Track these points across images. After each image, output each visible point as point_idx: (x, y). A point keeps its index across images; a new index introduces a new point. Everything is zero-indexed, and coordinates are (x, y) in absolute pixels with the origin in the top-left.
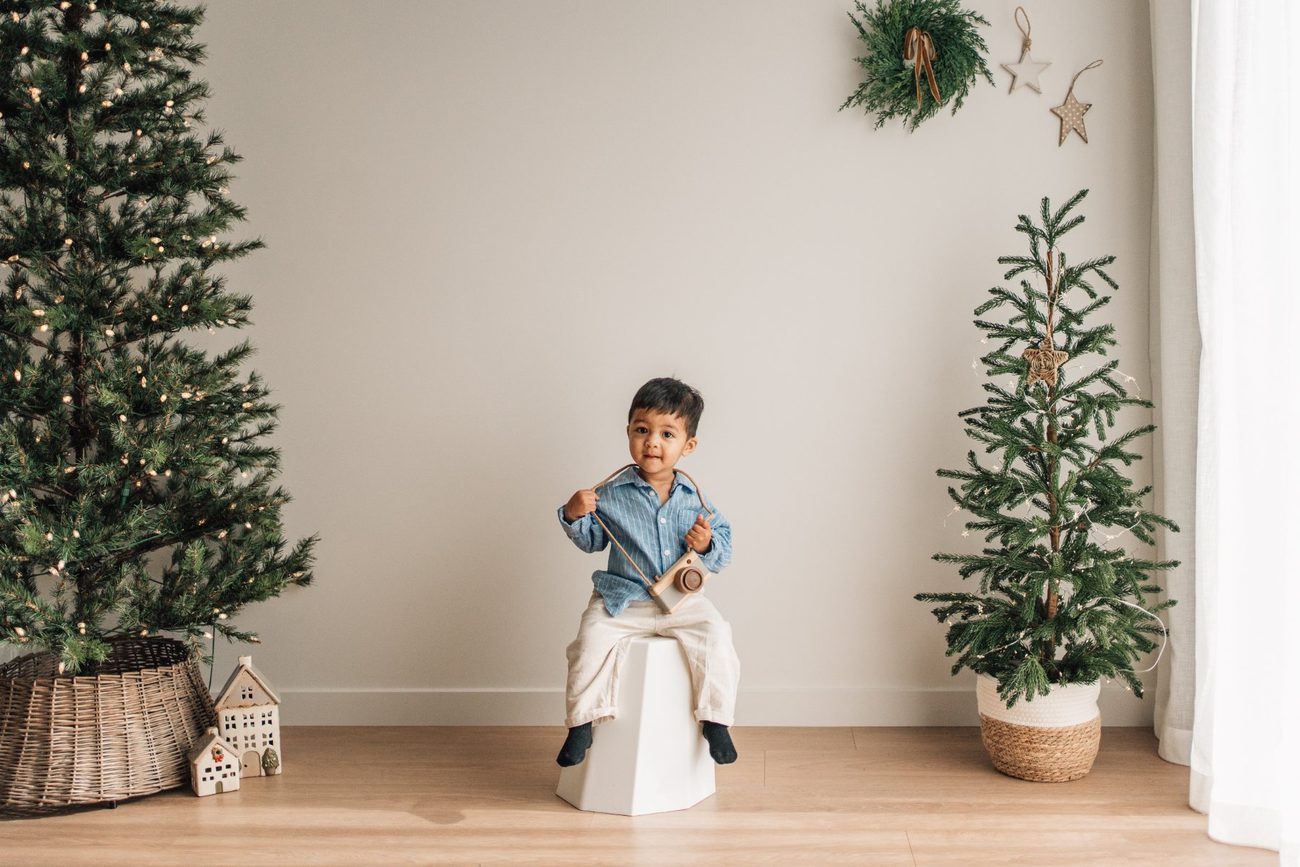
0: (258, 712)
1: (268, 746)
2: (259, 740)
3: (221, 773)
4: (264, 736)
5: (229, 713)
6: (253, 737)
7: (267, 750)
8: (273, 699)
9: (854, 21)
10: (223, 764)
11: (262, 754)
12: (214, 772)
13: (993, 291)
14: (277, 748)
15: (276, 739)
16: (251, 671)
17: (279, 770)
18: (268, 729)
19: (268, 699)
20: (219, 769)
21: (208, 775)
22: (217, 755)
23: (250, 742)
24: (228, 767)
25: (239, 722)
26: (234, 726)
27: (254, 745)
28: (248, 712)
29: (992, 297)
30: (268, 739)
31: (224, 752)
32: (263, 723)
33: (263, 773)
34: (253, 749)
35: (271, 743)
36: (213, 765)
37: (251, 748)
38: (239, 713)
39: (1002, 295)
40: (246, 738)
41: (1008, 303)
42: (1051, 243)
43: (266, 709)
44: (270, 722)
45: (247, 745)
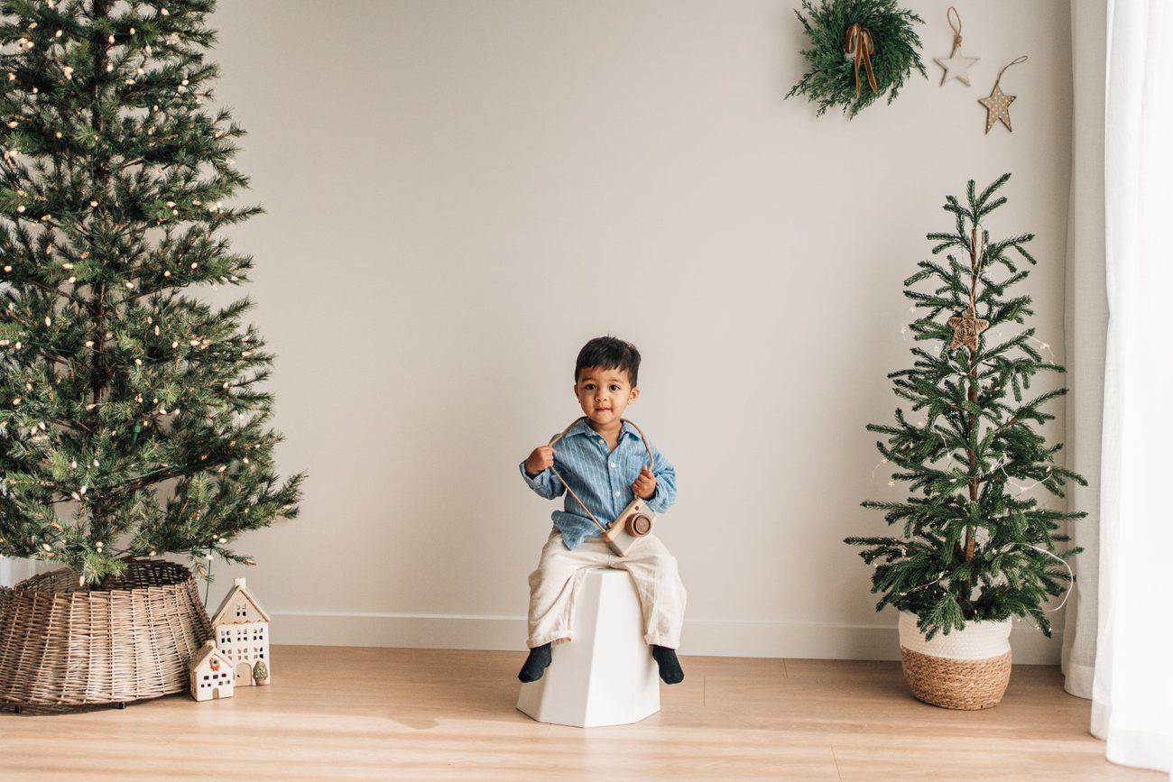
0: (251, 628)
1: (259, 659)
2: (251, 654)
3: (217, 681)
4: (256, 650)
5: (225, 628)
6: (246, 651)
7: (258, 663)
8: (264, 617)
9: (800, 17)
10: (219, 673)
11: (253, 666)
12: (211, 680)
13: (922, 264)
14: (266, 661)
15: (266, 652)
16: (244, 591)
17: (267, 681)
18: (259, 643)
19: (260, 617)
20: (216, 677)
21: (206, 682)
22: (214, 665)
23: (243, 655)
24: (224, 675)
25: (234, 636)
26: (229, 640)
27: (246, 657)
28: (242, 628)
29: (921, 269)
30: (259, 653)
31: (221, 663)
32: (255, 638)
33: (254, 683)
34: (245, 661)
35: (261, 656)
36: (211, 673)
37: (243, 660)
38: (233, 629)
39: (930, 268)
40: (240, 652)
41: (935, 276)
42: (975, 221)
43: (257, 626)
44: (261, 638)
45: (240, 658)
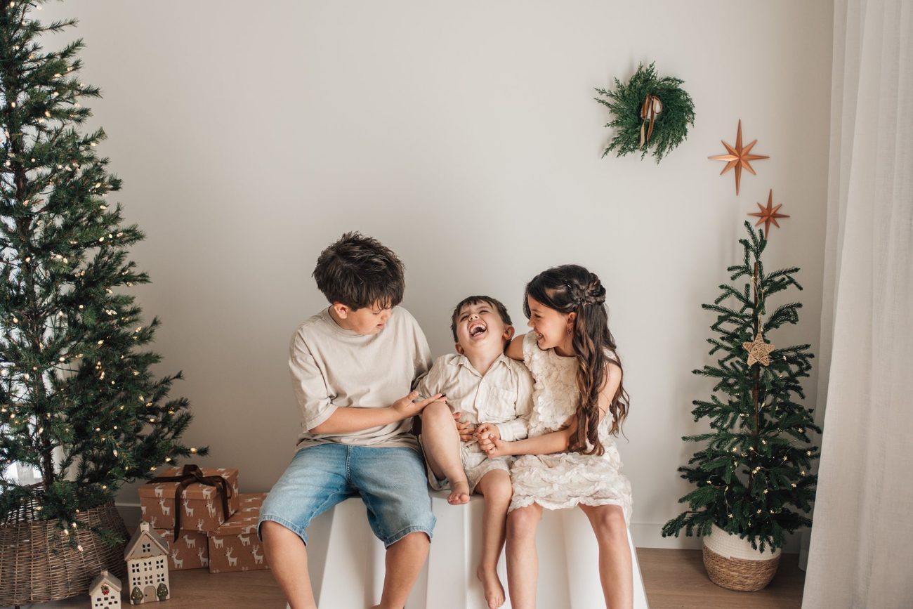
0: (153, 560)
1: (161, 582)
2: (155, 579)
3: (107, 602)
4: (158, 576)
5: (135, 562)
6: (151, 577)
7: (160, 585)
8: (164, 552)
10: (109, 596)
11: (157, 587)
12: (103, 601)
13: (722, 287)
14: (167, 583)
15: (166, 577)
16: (149, 534)
17: (168, 597)
18: (161, 571)
19: (160, 552)
20: (106, 599)
21: (99, 603)
22: (105, 591)
23: (149, 580)
24: (113, 597)
25: (142, 567)
26: (138, 570)
27: (151, 582)
28: (147, 561)
30: (161, 578)
31: (110, 588)
32: (158, 567)
33: (158, 599)
34: (151, 584)
35: (163, 580)
36: (103, 597)
37: (149, 584)
38: (141, 562)
39: (730, 291)
40: (146, 578)
42: (757, 255)
43: (159, 558)
44: (162, 567)
45: (147, 583)
